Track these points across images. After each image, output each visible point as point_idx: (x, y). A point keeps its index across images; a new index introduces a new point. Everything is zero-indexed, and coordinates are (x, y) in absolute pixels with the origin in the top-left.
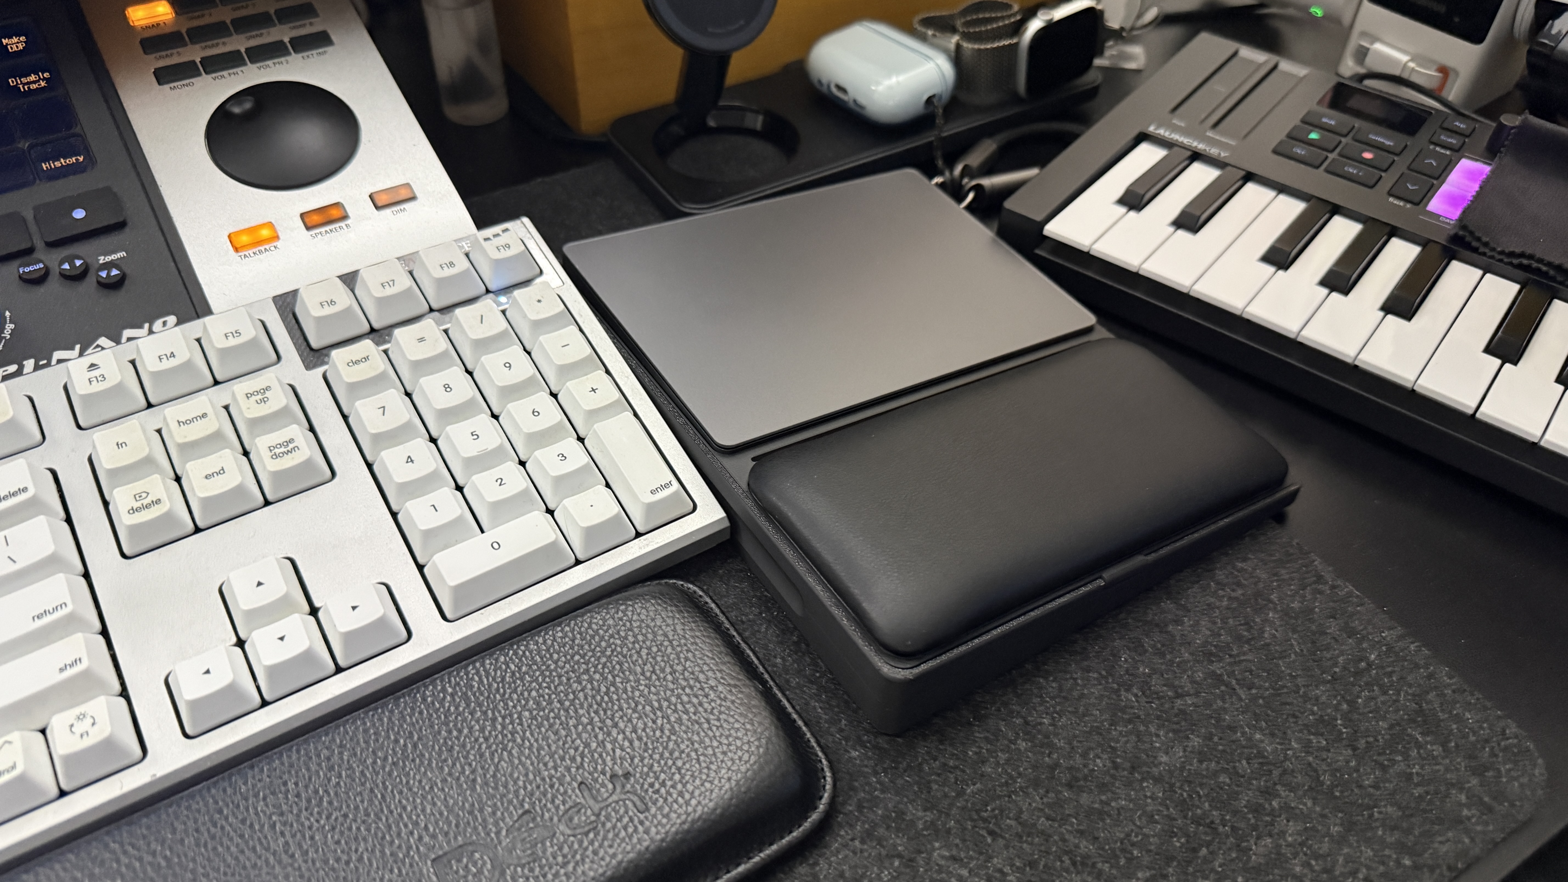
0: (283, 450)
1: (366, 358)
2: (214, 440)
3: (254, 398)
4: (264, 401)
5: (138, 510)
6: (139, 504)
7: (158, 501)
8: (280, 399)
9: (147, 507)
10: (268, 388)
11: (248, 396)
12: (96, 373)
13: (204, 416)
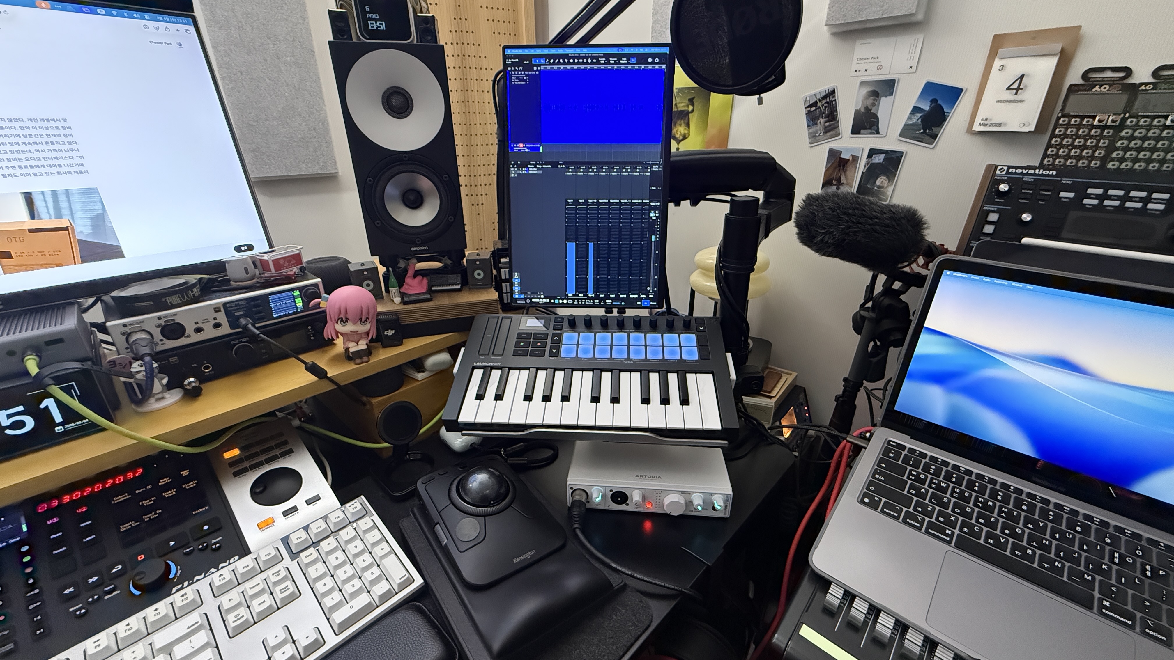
0: (284, 590)
1: (312, 554)
2: (261, 592)
3: (275, 575)
4: (278, 575)
5: (236, 621)
6: (236, 619)
7: (243, 616)
8: (283, 573)
9: (239, 619)
10: (280, 570)
11: (273, 575)
12: (222, 577)
13: (259, 584)
